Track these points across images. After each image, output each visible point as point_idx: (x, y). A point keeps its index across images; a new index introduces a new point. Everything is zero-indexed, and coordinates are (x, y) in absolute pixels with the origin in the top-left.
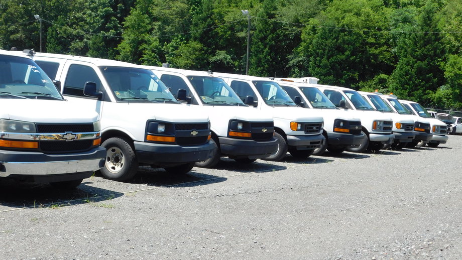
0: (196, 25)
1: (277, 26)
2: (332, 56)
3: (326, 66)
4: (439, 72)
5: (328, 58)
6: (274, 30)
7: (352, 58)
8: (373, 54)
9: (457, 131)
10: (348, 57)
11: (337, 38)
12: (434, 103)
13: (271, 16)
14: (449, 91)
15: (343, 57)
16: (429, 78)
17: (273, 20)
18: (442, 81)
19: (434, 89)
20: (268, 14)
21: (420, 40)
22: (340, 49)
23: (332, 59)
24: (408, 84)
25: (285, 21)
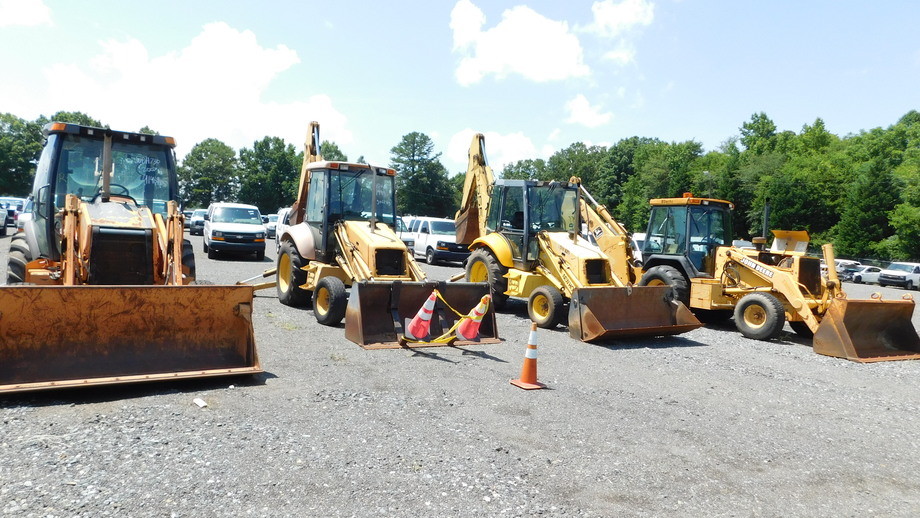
0: (672, 187)
1: (737, 184)
2: (780, 209)
3: (774, 219)
4: (884, 221)
5: (776, 212)
6: (733, 189)
7: (803, 211)
8: (828, 206)
9: (863, 280)
10: (798, 210)
11: (787, 193)
12: (879, 255)
13: (732, 175)
14: (897, 241)
15: (792, 210)
16: (875, 229)
17: (734, 179)
18: (890, 232)
19: (878, 240)
20: (730, 173)
21: (865, 190)
22: (790, 204)
23: (781, 213)
24: (850, 235)
25: (744, 179)
